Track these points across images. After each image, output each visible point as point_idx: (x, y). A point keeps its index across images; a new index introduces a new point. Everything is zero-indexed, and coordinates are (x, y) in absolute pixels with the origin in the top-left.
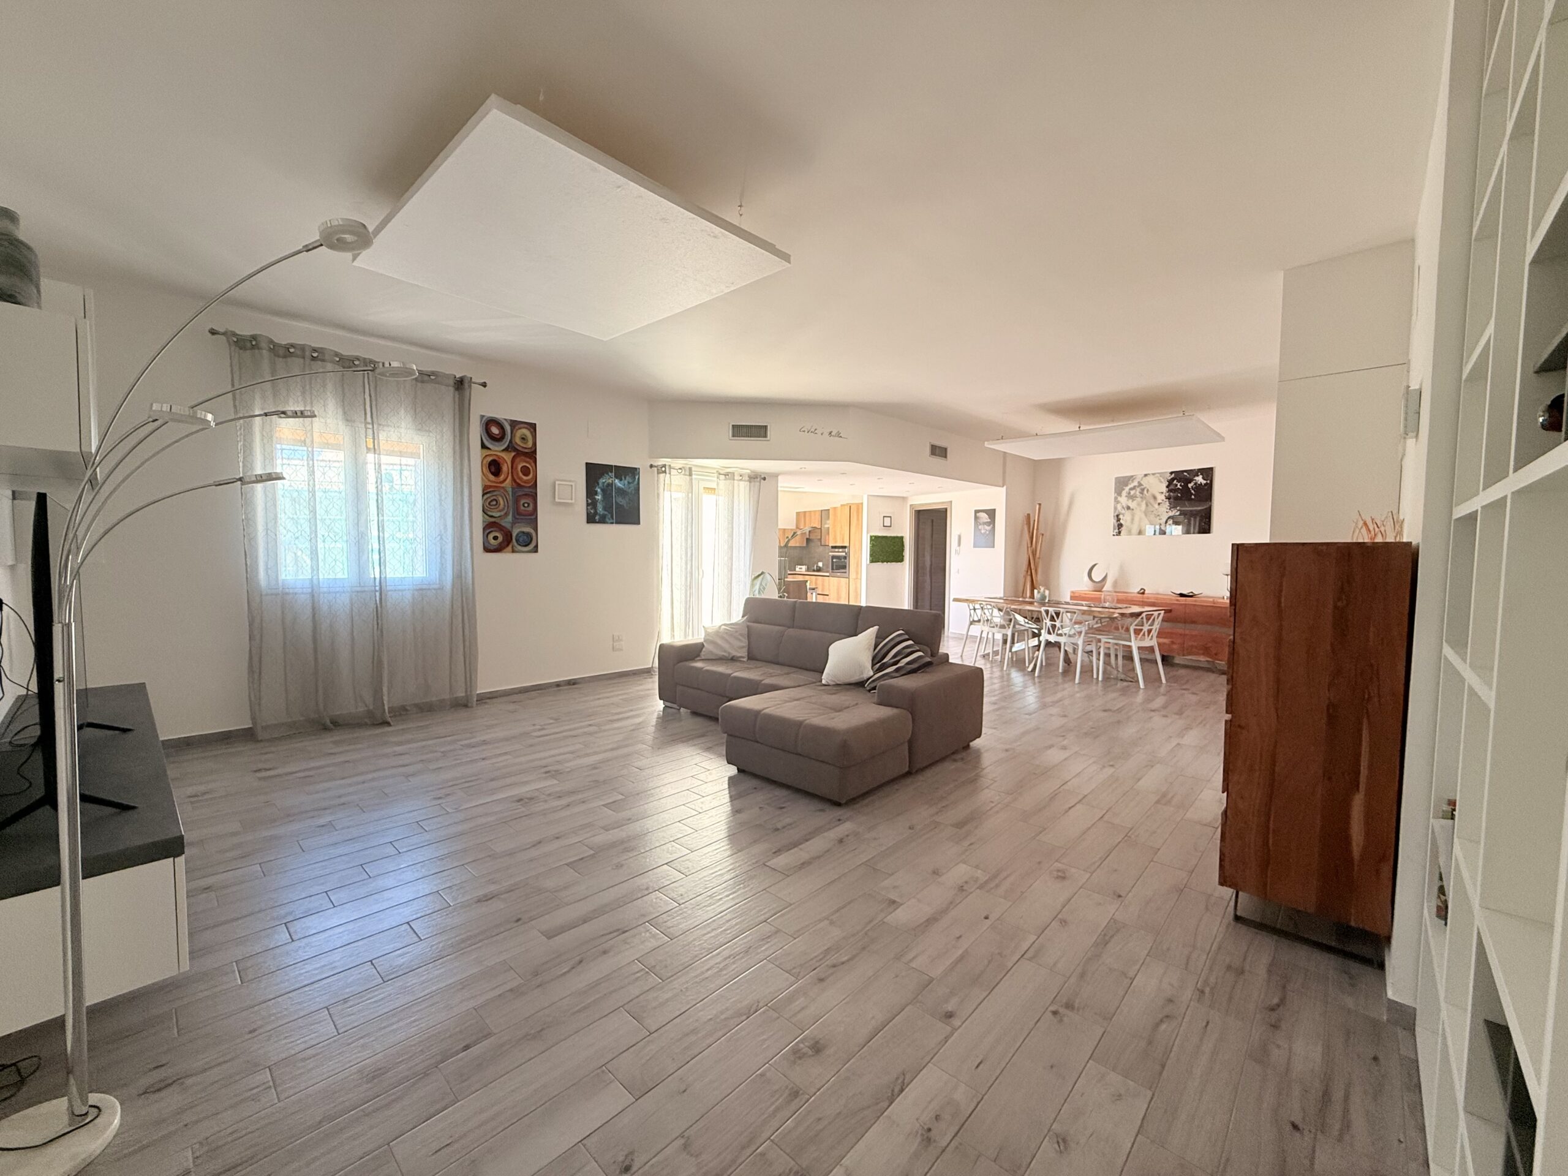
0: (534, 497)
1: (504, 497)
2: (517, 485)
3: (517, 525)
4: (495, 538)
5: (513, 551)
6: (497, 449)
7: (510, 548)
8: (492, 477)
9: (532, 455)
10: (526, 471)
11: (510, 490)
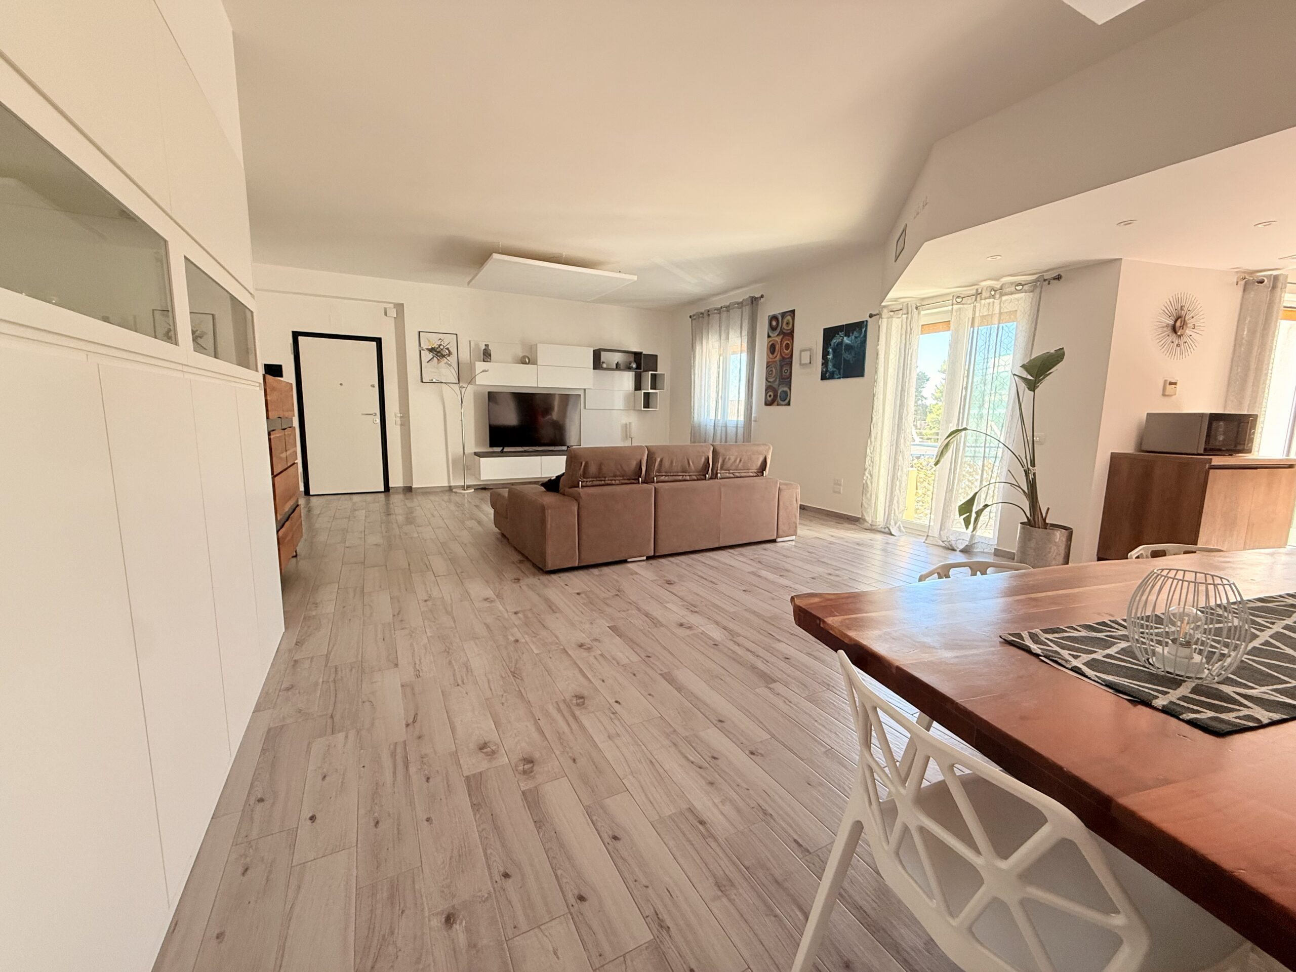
0: (790, 364)
1: (775, 368)
2: (783, 358)
3: (781, 386)
4: (770, 396)
5: (778, 405)
6: (774, 335)
7: (776, 403)
8: (771, 356)
9: (791, 334)
10: (787, 346)
11: (778, 362)
